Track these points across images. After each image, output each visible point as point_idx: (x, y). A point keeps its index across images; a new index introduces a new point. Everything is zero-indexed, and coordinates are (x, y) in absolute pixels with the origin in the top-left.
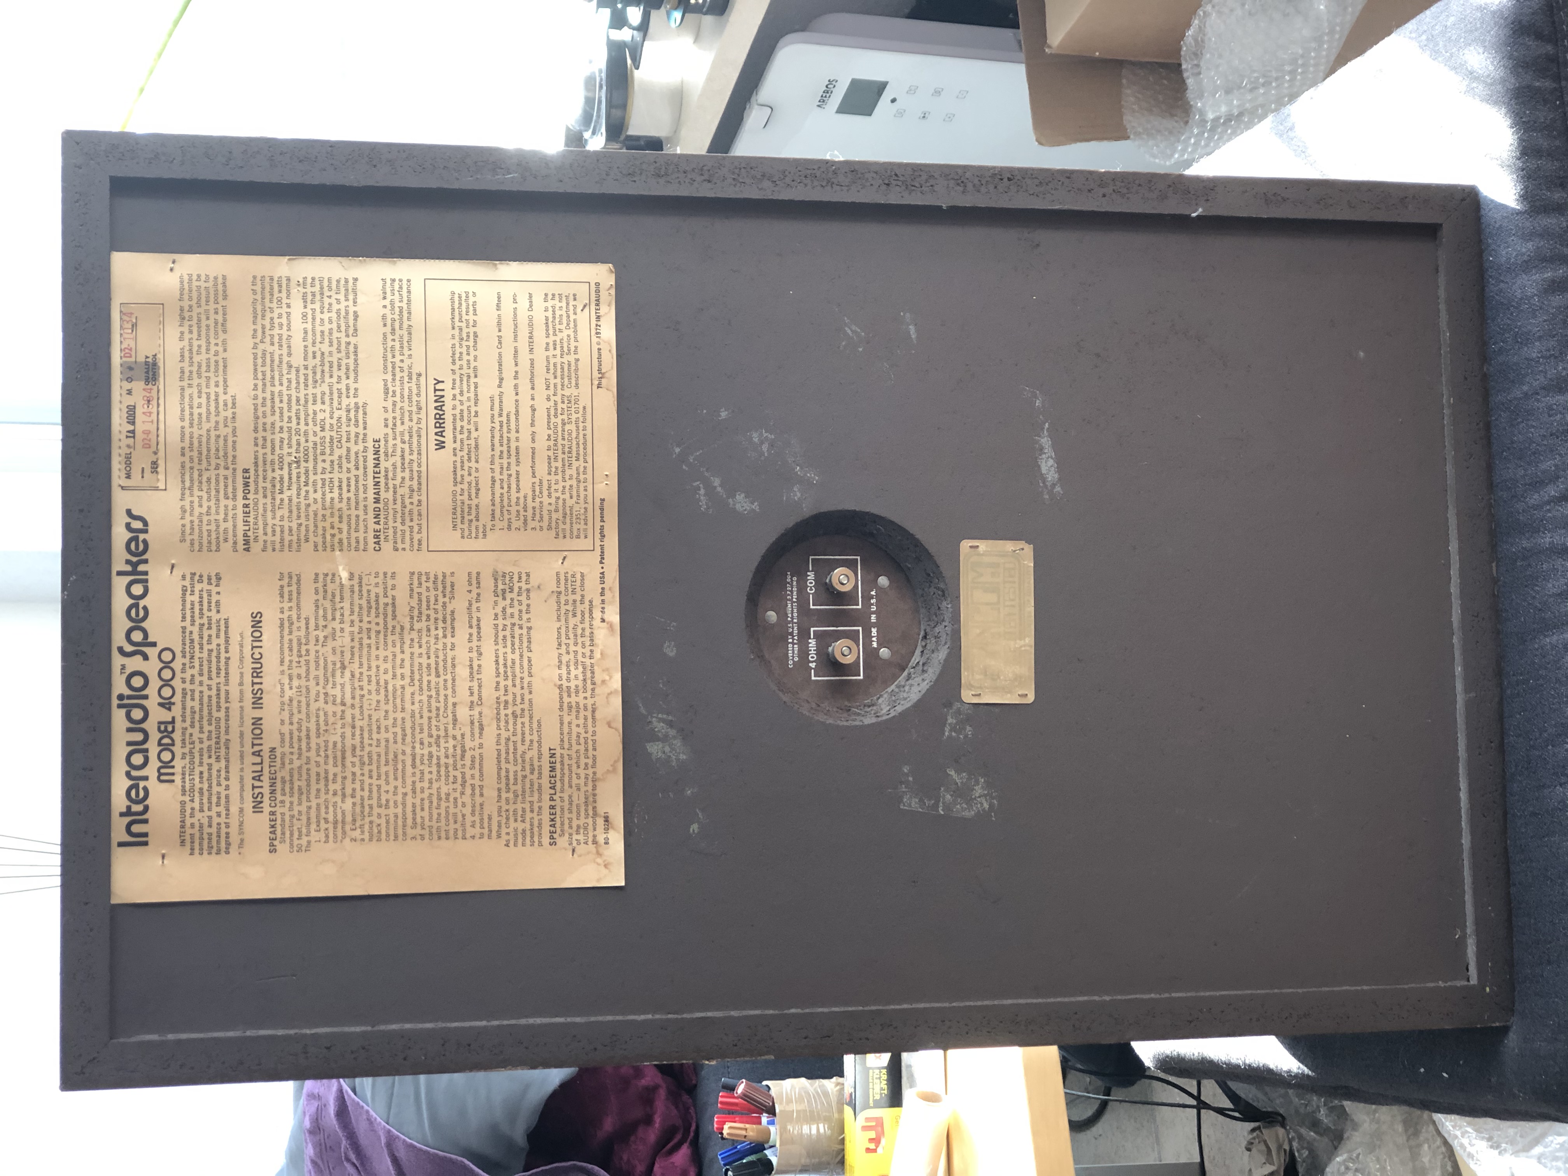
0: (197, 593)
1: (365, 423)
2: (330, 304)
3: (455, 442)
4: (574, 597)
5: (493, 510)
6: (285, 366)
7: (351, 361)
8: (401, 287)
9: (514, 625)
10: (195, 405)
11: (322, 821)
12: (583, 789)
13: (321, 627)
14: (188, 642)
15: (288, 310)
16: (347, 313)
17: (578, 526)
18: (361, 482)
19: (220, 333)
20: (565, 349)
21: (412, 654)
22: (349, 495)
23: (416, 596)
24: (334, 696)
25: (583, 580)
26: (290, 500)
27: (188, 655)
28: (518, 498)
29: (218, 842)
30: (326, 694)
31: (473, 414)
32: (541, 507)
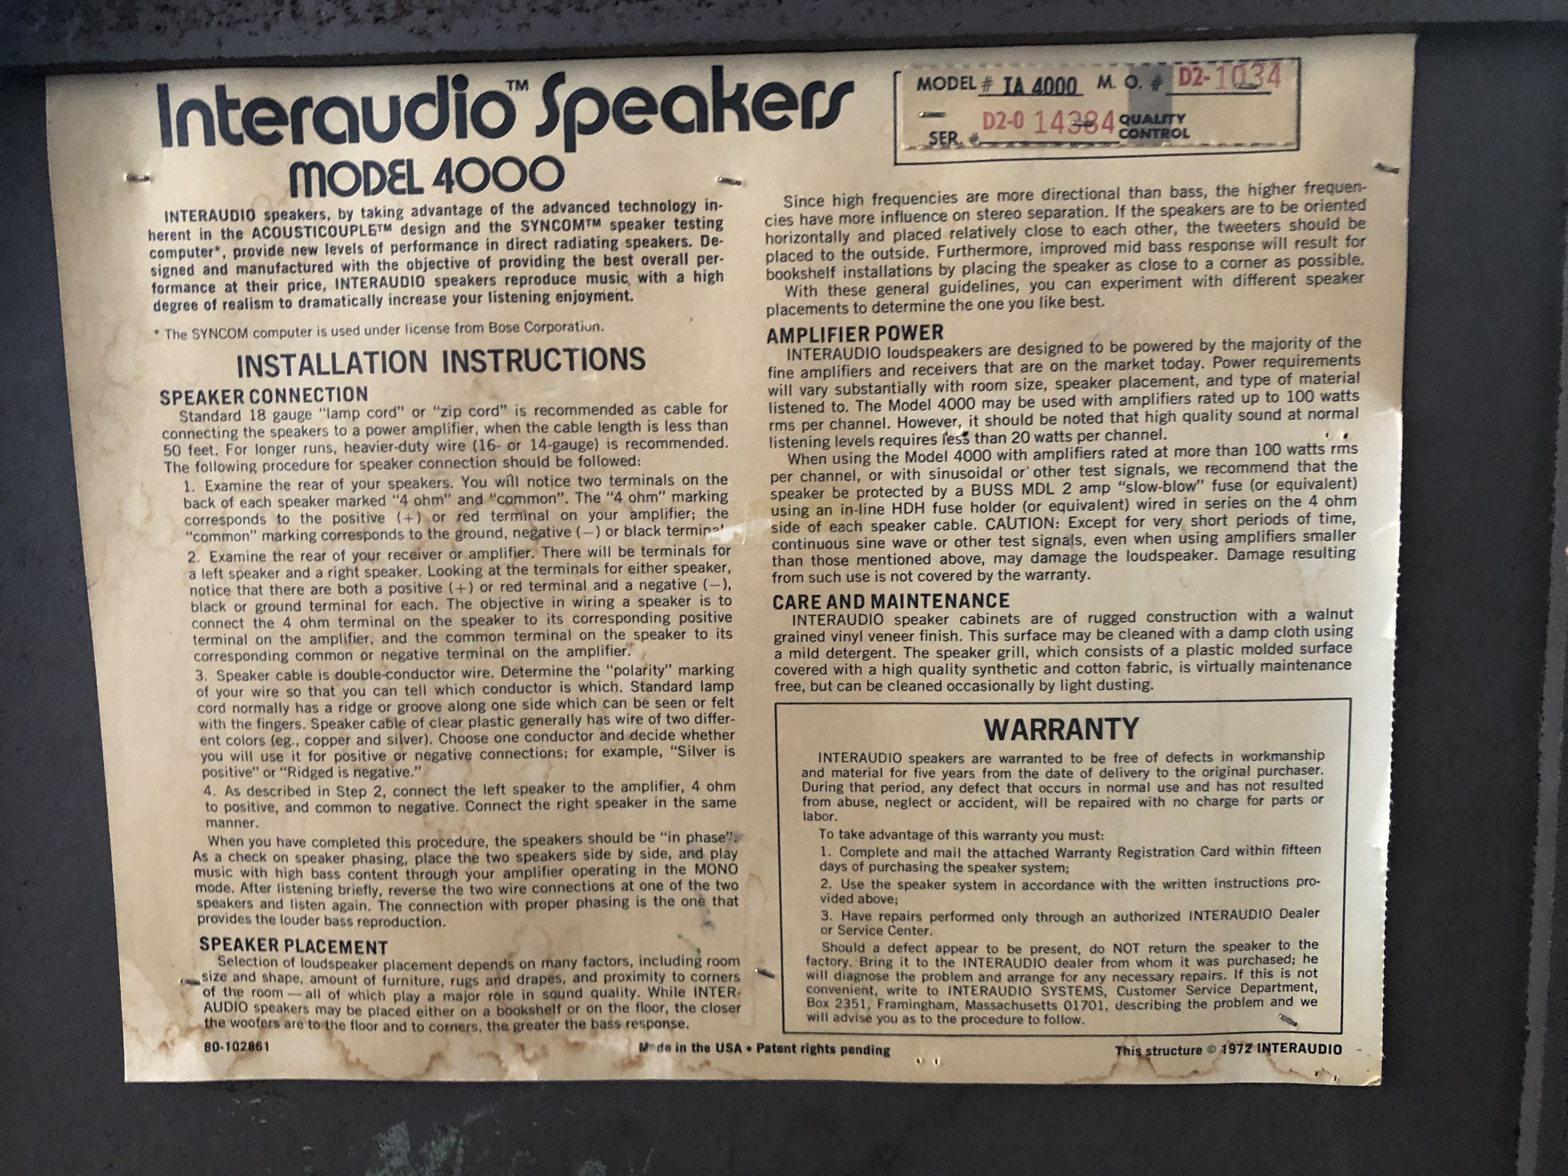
0: (680, 234)
1: (1041, 576)
2: (1297, 502)
3: (1003, 760)
4: (690, 993)
5: (861, 835)
6: (1164, 408)
7: (1175, 547)
8: (1333, 649)
9: (632, 872)
10: (1077, 222)
11: (226, 495)
12: (312, 1004)
13: (616, 489)
14: (578, 216)
15: (1285, 415)
16: (1279, 537)
17: (832, 1004)
18: (916, 569)
19: (1236, 272)
20: (1201, 984)
21: (568, 672)
22: (889, 545)
23: (686, 679)
24: (476, 517)
25: (724, 1009)
26: (876, 424)
27: (550, 217)
28: (887, 885)
29: (177, 288)
30: (480, 500)
31: (1063, 797)
32: (869, 931)
